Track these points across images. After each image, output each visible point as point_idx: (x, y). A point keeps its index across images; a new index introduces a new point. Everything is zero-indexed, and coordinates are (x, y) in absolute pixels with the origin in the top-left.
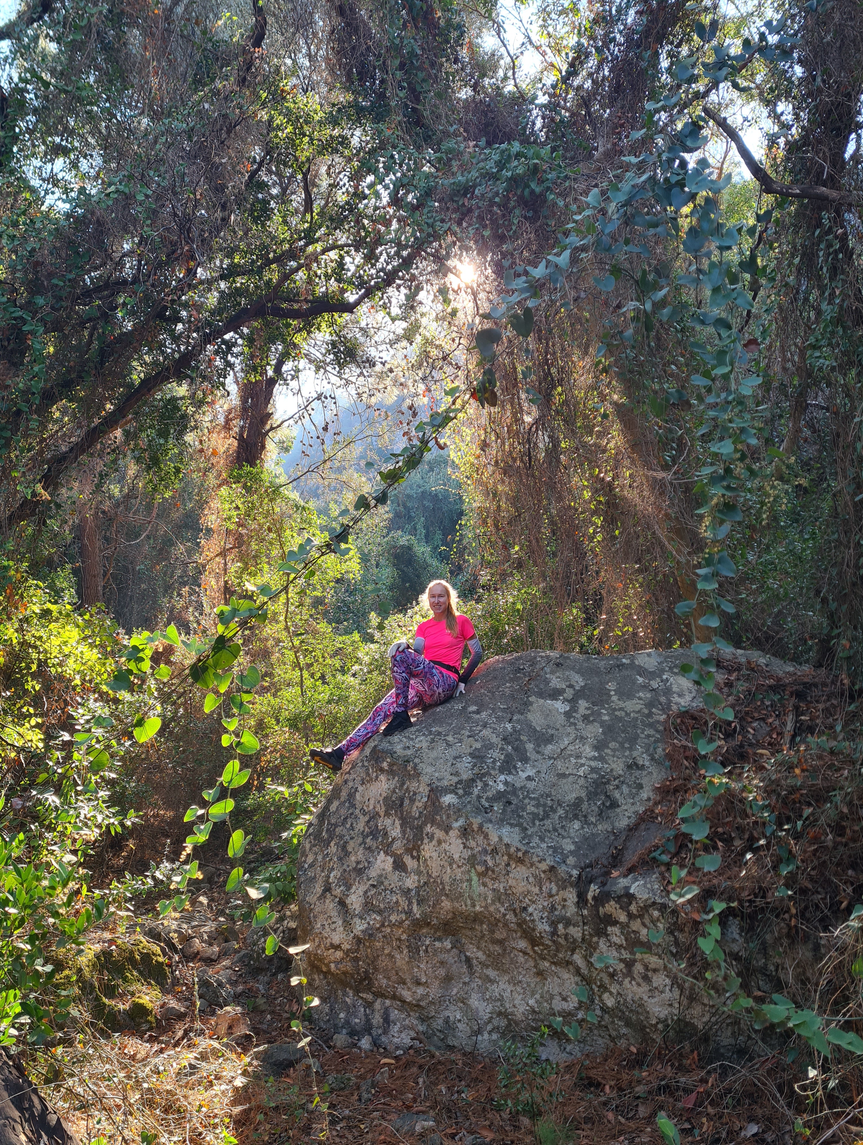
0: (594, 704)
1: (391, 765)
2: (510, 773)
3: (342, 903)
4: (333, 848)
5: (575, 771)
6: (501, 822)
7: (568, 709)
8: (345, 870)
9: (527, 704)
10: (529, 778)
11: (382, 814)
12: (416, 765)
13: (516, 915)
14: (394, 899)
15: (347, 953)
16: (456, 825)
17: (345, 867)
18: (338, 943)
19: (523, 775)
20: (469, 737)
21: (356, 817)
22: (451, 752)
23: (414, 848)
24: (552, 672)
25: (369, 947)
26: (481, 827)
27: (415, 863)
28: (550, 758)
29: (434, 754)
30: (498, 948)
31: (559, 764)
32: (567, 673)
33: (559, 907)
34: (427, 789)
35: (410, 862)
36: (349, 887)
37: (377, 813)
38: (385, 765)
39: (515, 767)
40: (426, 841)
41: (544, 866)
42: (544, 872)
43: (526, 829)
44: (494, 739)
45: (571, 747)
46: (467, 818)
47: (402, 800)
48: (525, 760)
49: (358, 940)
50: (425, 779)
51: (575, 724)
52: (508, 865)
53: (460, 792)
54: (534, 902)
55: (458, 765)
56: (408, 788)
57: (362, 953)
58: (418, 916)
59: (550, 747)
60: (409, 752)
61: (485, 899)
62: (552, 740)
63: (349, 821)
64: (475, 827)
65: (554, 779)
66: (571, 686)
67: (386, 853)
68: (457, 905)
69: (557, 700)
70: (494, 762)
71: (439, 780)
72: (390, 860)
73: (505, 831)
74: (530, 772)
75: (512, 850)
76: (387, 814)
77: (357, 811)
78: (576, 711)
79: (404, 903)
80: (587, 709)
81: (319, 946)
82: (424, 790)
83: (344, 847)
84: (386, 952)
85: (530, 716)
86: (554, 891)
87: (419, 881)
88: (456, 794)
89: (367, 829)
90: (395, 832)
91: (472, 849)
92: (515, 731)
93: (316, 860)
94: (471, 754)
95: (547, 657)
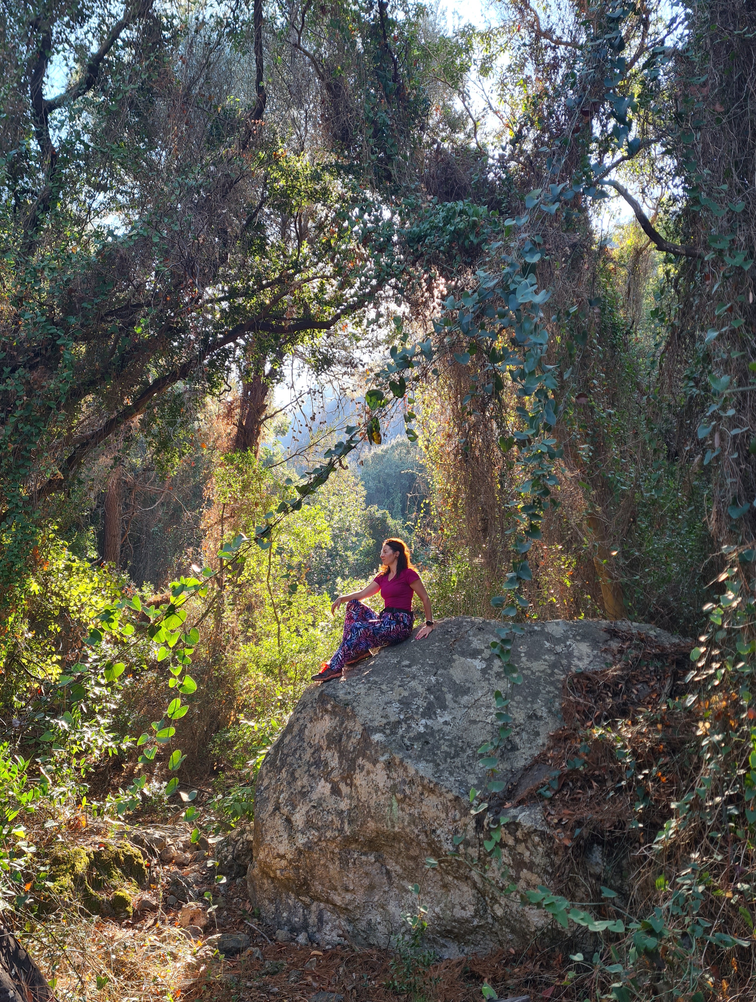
1: (334, 707)
2: (430, 718)
3: (288, 821)
4: (284, 774)
5: (484, 719)
6: (418, 758)
7: (484, 666)
8: (292, 793)
9: (451, 661)
10: (446, 723)
11: (325, 747)
12: (353, 708)
13: (427, 836)
14: (330, 819)
15: (290, 862)
16: (382, 759)
17: (292, 790)
18: (283, 853)
19: (441, 720)
20: (400, 686)
21: (304, 749)
22: (385, 698)
23: (348, 777)
24: (474, 635)
25: (309, 857)
26: (402, 761)
27: (348, 789)
28: (465, 707)
29: (369, 700)
30: (412, 864)
31: (472, 712)
32: (487, 636)
33: (461, 831)
34: (362, 728)
35: (345, 789)
36: (294, 807)
37: (321, 746)
38: (329, 707)
39: (435, 713)
40: (358, 771)
41: (450, 796)
42: (450, 801)
43: (439, 765)
44: (420, 689)
45: (483, 699)
46: (391, 754)
47: (341, 736)
48: (444, 707)
49: (300, 852)
50: (360, 720)
51: (489, 680)
52: (422, 794)
53: (388, 732)
54: (441, 826)
55: (388, 709)
56: (346, 727)
57: (302, 863)
58: (348, 833)
59: (466, 698)
60: (349, 697)
61: (403, 822)
62: (469, 692)
63: (298, 753)
64: (397, 761)
65: (466, 725)
66: (488, 648)
67: (326, 780)
68: (380, 825)
69: (476, 658)
70: (418, 708)
71: (371, 721)
72: (329, 786)
73: (422, 765)
74: (448, 718)
75: (426, 781)
76: (329, 748)
77: (305, 744)
78: (491, 669)
79: (337, 823)
80: (500, 667)
81: (268, 855)
82: (358, 728)
83: (293, 774)
84: (322, 862)
85: (452, 671)
86: (457, 818)
87: (351, 805)
88: (384, 733)
89: (312, 760)
90: (334, 763)
91: (394, 779)
92: (438, 683)
93: (270, 783)
94: (399, 701)
95: (472, 622)
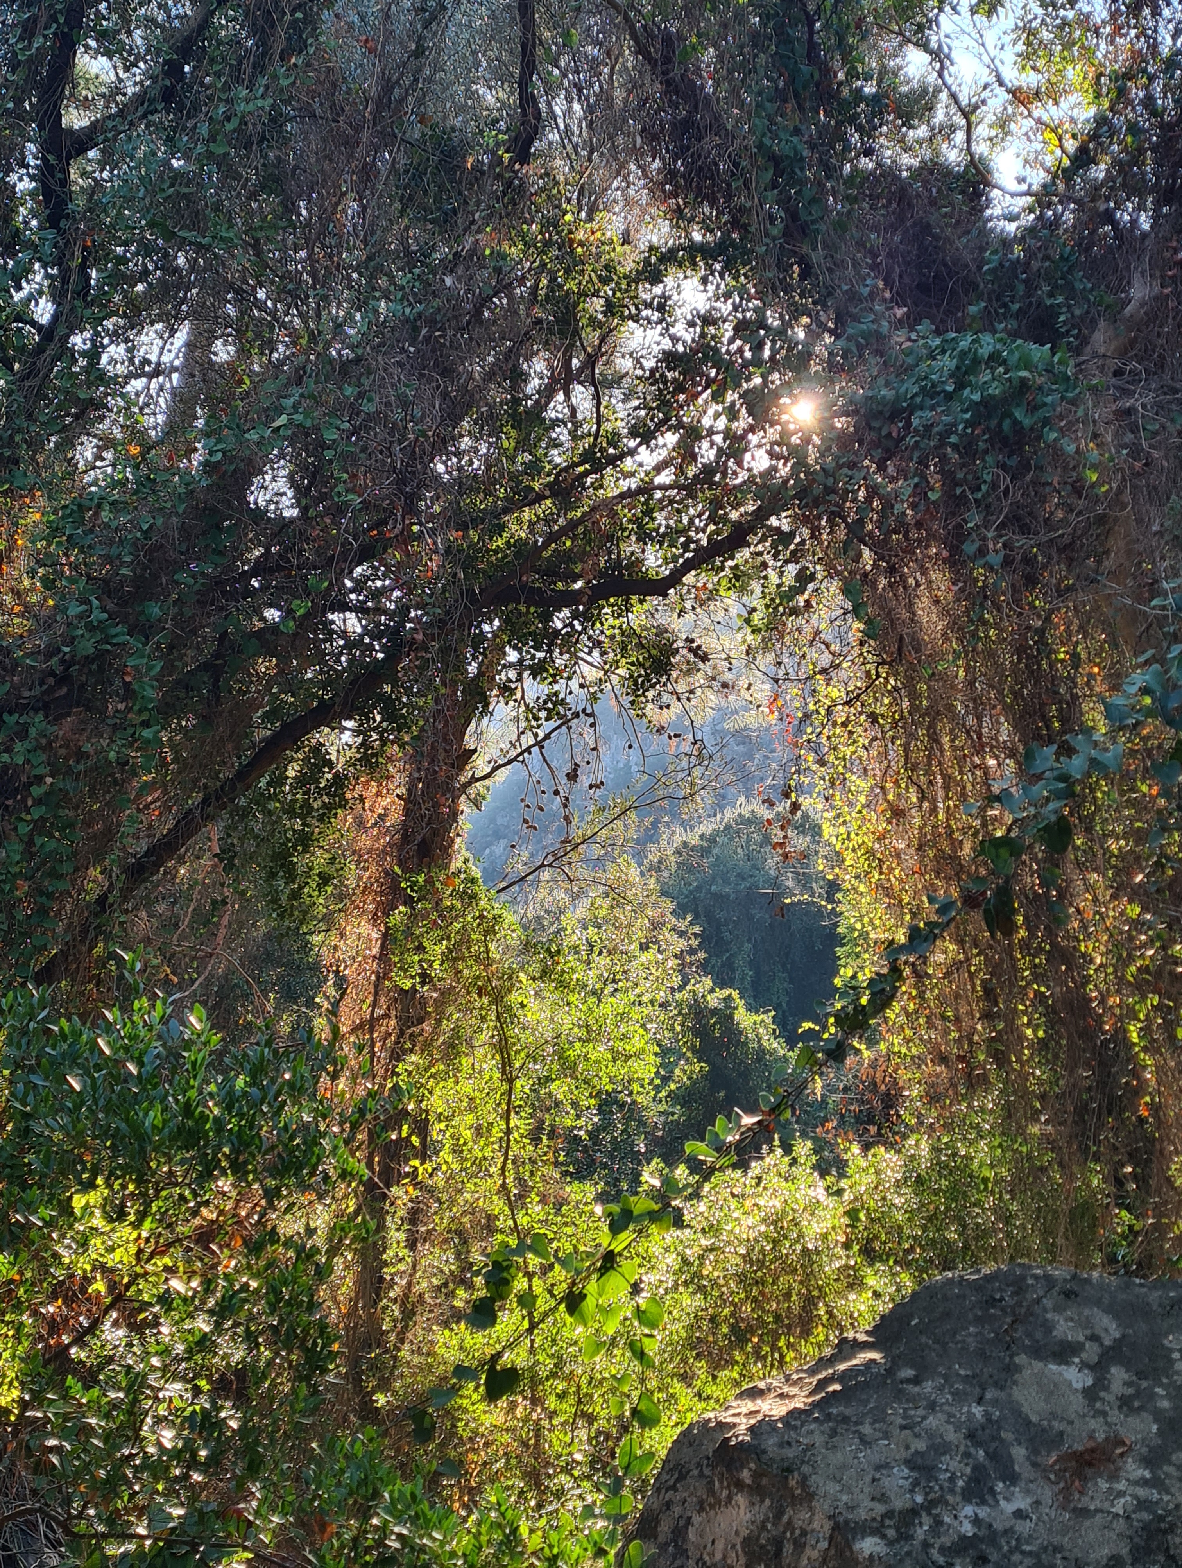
0: (1141, 1375)
1: (756, 1475)
2: (983, 1502)
5: (1106, 1505)
7: (1090, 1382)
9: (1011, 1369)
10: (1019, 1514)
12: (803, 1478)
19: (1009, 1508)
20: (903, 1428)
22: (873, 1456)
24: (1057, 1309)
29: (836, 1458)
32: (1087, 1312)
34: (828, 1525)
38: (745, 1475)
39: (992, 1491)
44: (951, 1436)
47: (778, 1543)
48: (1012, 1478)
50: (822, 1506)
51: (1105, 1414)
53: (891, 1533)
55: (884, 1482)
56: (790, 1522)
60: (792, 1455)
65: (1067, 1519)
66: (1094, 1338)
69: (1067, 1363)
70: (952, 1479)
71: (851, 1508)
74: (1022, 1503)
78: (1106, 1388)
80: (1127, 1384)
82: (821, 1525)
85: (1017, 1393)
88: (884, 1536)
92: (989, 1421)
94: (907, 1462)
95: (1047, 1277)
